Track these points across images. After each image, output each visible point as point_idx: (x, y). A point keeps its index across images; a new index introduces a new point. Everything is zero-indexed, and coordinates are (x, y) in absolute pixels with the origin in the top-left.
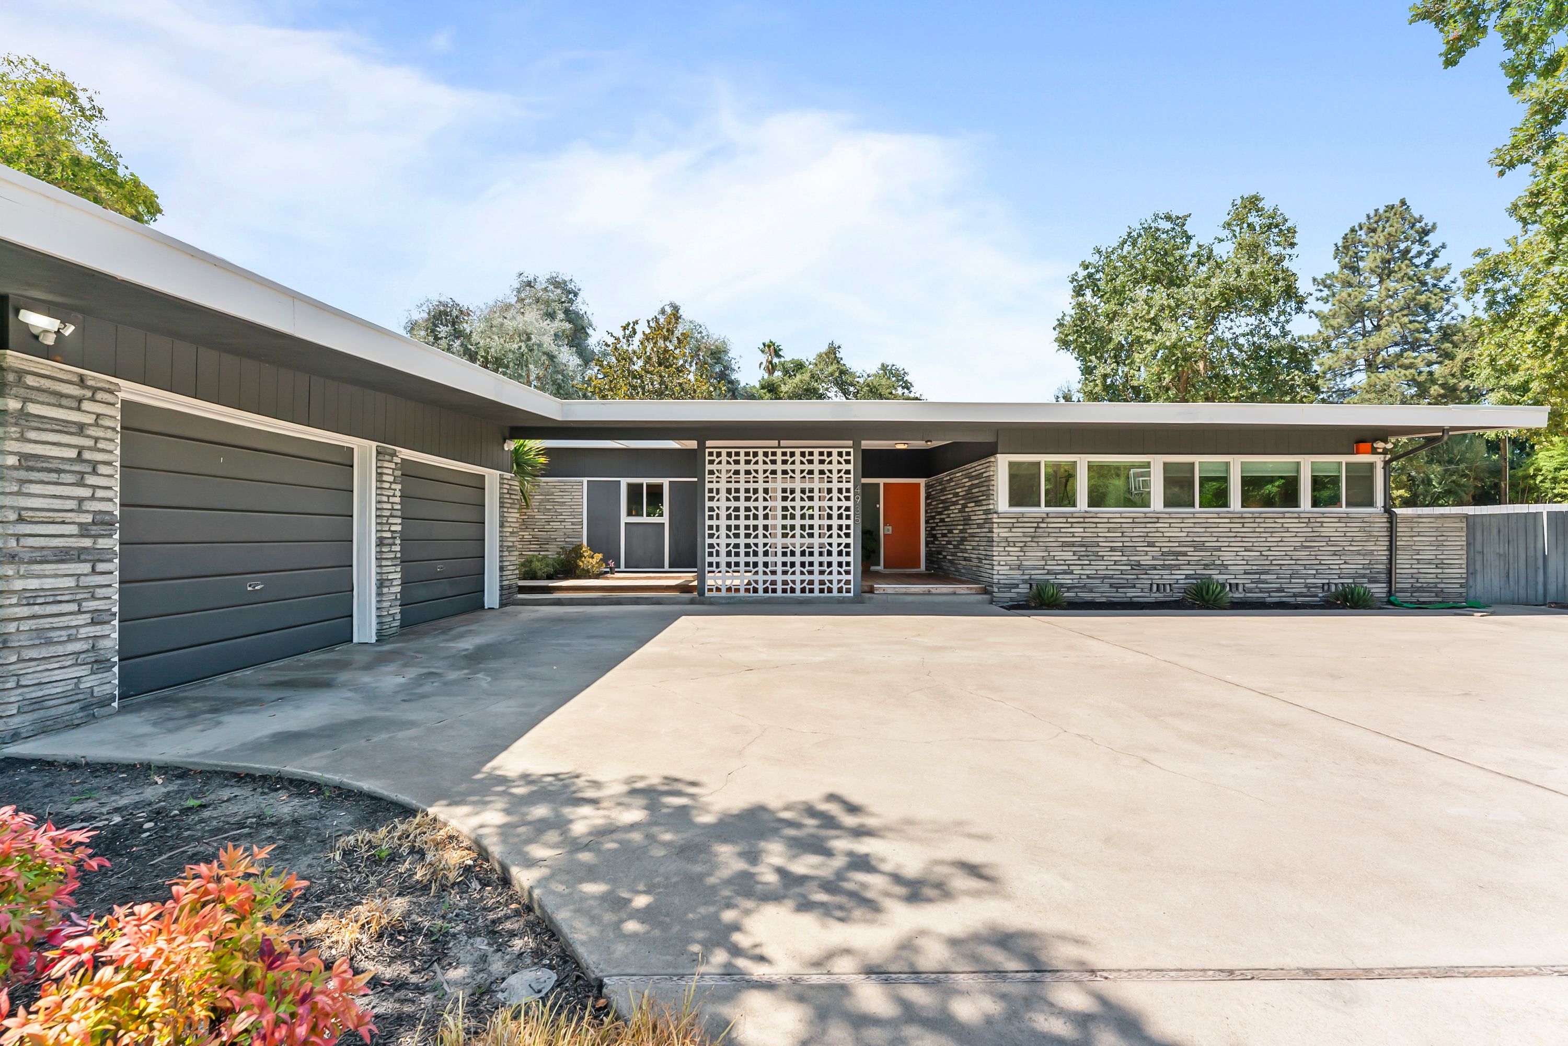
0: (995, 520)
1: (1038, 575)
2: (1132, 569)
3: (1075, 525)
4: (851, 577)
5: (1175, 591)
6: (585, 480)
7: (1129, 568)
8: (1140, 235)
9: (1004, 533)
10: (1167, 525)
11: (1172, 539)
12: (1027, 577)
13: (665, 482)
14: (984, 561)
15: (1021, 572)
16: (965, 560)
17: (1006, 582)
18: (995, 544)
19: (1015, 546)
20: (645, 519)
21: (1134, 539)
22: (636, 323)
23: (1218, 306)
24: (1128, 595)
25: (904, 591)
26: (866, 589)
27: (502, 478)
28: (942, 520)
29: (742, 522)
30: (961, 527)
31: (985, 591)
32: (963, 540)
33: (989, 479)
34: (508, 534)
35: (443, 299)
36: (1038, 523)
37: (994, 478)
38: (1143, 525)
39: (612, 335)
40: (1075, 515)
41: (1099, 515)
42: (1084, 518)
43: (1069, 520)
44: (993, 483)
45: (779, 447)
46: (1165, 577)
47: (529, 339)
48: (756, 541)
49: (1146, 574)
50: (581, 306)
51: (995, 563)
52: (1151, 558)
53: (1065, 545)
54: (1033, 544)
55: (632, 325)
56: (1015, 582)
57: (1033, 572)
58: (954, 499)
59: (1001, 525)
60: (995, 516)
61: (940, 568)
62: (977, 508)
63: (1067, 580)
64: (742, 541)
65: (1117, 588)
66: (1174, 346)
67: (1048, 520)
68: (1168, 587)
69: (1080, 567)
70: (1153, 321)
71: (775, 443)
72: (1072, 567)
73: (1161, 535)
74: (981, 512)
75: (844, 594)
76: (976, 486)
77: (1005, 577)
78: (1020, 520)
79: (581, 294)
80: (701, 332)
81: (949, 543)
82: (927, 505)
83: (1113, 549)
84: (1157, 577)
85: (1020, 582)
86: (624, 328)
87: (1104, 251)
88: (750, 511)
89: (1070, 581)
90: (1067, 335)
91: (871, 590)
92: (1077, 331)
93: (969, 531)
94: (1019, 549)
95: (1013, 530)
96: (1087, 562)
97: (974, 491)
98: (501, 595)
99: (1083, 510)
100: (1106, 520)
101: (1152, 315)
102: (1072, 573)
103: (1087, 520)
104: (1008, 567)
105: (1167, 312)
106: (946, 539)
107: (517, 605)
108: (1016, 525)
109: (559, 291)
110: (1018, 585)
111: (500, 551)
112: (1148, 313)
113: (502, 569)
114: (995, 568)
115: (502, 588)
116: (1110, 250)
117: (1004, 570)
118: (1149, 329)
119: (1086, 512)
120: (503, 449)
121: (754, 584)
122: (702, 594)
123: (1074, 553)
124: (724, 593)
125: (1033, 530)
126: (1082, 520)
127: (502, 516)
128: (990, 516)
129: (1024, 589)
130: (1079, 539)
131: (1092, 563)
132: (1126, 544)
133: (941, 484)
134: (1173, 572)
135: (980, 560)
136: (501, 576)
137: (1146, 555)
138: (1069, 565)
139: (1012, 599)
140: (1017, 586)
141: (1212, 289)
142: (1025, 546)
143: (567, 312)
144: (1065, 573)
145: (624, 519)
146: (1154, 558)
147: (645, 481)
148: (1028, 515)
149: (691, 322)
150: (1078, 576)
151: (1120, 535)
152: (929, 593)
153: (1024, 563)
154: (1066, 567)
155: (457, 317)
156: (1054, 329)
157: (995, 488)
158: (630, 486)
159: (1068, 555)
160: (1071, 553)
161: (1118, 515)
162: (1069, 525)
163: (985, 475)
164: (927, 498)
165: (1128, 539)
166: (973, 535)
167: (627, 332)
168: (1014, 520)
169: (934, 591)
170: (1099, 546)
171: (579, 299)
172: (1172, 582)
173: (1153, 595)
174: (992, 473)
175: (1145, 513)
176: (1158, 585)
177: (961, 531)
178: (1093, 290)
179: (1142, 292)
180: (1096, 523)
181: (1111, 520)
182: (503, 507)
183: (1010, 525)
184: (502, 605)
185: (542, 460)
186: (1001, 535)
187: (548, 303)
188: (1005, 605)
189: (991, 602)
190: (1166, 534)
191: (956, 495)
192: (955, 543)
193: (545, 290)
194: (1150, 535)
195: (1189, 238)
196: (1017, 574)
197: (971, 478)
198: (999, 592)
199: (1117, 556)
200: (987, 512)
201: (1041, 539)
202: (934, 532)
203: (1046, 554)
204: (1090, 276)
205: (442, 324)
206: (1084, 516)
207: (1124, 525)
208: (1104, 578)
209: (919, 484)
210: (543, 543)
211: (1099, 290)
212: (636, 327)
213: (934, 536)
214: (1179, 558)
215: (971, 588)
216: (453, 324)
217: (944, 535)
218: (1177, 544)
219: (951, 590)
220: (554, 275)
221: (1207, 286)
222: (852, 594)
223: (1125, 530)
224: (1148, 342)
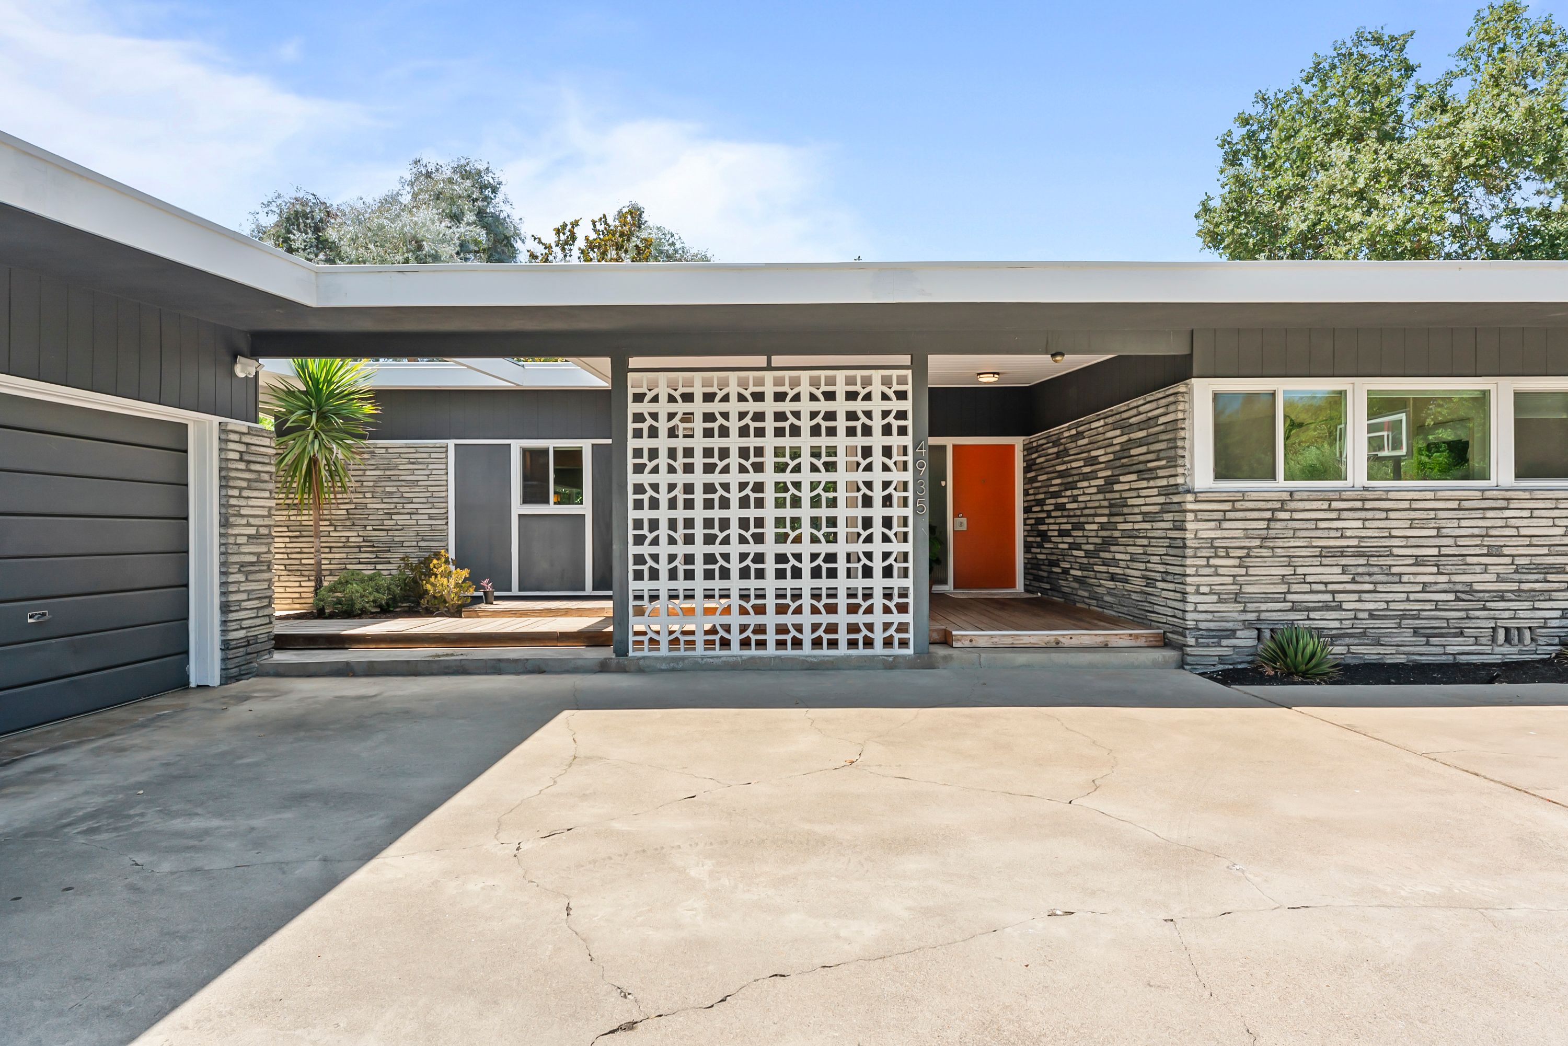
0: (1190, 506)
1: (1274, 612)
2: (1458, 599)
3: (1345, 515)
4: (908, 618)
5: (1542, 641)
6: (451, 443)
7: (1451, 597)
8: (1333, 67)
9: (1207, 531)
10: (1526, 513)
11: (1535, 541)
12: (1252, 616)
13: (586, 446)
14: (1160, 585)
15: (1240, 607)
16: (1112, 579)
17: (1212, 625)
18: (1189, 552)
19: (1228, 556)
20: (552, 508)
21: (1461, 542)
22: (575, 224)
23: (1474, 165)
24: (1449, 649)
25: (1008, 641)
26: (935, 636)
27: (223, 429)
28: (1060, 507)
29: (699, 514)
30: (1105, 519)
31: (1165, 643)
32: (1107, 543)
33: (1174, 426)
34: (243, 540)
35: (300, 195)
36: (1273, 510)
37: (1186, 424)
38: (1478, 514)
39: (540, 242)
40: (1345, 495)
41: (1392, 495)
42: (1363, 500)
43: (1335, 505)
44: (1182, 434)
45: (769, 368)
46: (1521, 614)
47: (420, 248)
48: (725, 549)
49: (1484, 609)
50: (502, 206)
51: (1189, 589)
52: (1493, 577)
53: (1324, 553)
54: (1265, 552)
55: (569, 227)
56: (1230, 625)
57: (1264, 607)
58: (1087, 470)
59: (1200, 516)
60: (1190, 497)
61: (1056, 589)
62: (1144, 484)
63: (1329, 621)
64: (699, 549)
65: (1428, 636)
66: (1399, 231)
67: (1293, 505)
68: (1527, 634)
69: (1355, 597)
70: (1361, 195)
71: (761, 361)
72: (1339, 597)
73: (1513, 532)
74: (1155, 492)
75: (896, 651)
76: (1140, 443)
77: (1209, 616)
78: (1238, 505)
79: (502, 189)
80: (673, 244)
81: (1076, 546)
82: (1028, 481)
83: (1419, 561)
84: (1506, 614)
85: (1239, 626)
86: (558, 232)
87: (1272, 98)
88: (714, 491)
89: (1336, 624)
90: (1217, 225)
91: (946, 640)
92: (1233, 218)
93: (1120, 526)
94: (1236, 562)
95: (1226, 525)
96: (1370, 587)
97: (1133, 452)
98: (224, 660)
99: (1358, 485)
100: (1406, 505)
101: (1361, 184)
102: (1339, 608)
103: (1369, 505)
104: (1215, 598)
105: (1384, 180)
106: (1070, 540)
107: (267, 675)
108: (1230, 515)
109: (468, 183)
110: (1234, 631)
111: (222, 573)
112: (1354, 181)
113: (225, 608)
114: (1190, 598)
115: (226, 646)
116: (1280, 95)
117: (1208, 602)
118: (1355, 207)
119: (1365, 489)
120: (232, 374)
121: (722, 633)
122: (622, 652)
123: (1345, 569)
124: (664, 650)
125: (1263, 525)
126: (1358, 504)
127: (224, 506)
128: (1176, 499)
129: (1246, 639)
130: (1354, 542)
131: (1380, 588)
132: (1444, 551)
133: (1056, 443)
134: (1537, 605)
135: (1150, 582)
136: (224, 623)
137: (1486, 572)
138: (1333, 592)
139: (1222, 659)
140: (1232, 633)
141: (1461, 139)
142: (1248, 556)
143: (481, 214)
144: (1326, 607)
145: (518, 508)
146: (1500, 579)
147: (551, 444)
148: (1254, 496)
149: (658, 228)
150: (1351, 615)
151: (1433, 532)
152: (1057, 646)
153: (1247, 589)
154: (1328, 597)
155: (321, 221)
156: (1197, 216)
157: (1187, 444)
158: (525, 452)
159: (1332, 573)
160: (1338, 570)
161: (1430, 495)
162: (1334, 515)
163: (1162, 420)
164: (1027, 470)
165: (1450, 541)
166: (1132, 535)
167: (563, 237)
168: (1227, 506)
169: (1066, 642)
170: (1391, 555)
171: (500, 197)
172: (1534, 624)
173: (1497, 650)
174: (1180, 415)
175: (1483, 491)
176: (1507, 630)
177: (1103, 526)
178: (1256, 157)
179: (1339, 152)
180: (1387, 510)
181: (1415, 505)
182: (227, 487)
183: (1219, 516)
184: (227, 679)
185: (368, 409)
186: (1202, 534)
187: (452, 200)
188: (1209, 670)
189: (1182, 665)
190: (1523, 532)
191: (1093, 461)
192: (1091, 547)
193: (450, 181)
194: (1493, 532)
195: (1409, 70)
196: (1232, 610)
197: (1125, 427)
198: (1198, 645)
199: (1427, 574)
200: (1174, 490)
201: (1280, 543)
202: (1044, 528)
203: (1289, 571)
204: (1251, 136)
205: (299, 230)
206: (1363, 498)
207: (1441, 514)
208: (1403, 617)
209: (1012, 447)
210: (380, 551)
211: (1265, 157)
212: (575, 230)
213: (1044, 535)
214: (1550, 577)
215: (1137, 637)
216: (317, 229)
217: (1062, 533)
218: (1545, 551)
219: (1101, 639)
220: (463, 162)
221: (1451, 135)
222: (910, 651)
223: (1443, 523)
224: (1353, 228)
